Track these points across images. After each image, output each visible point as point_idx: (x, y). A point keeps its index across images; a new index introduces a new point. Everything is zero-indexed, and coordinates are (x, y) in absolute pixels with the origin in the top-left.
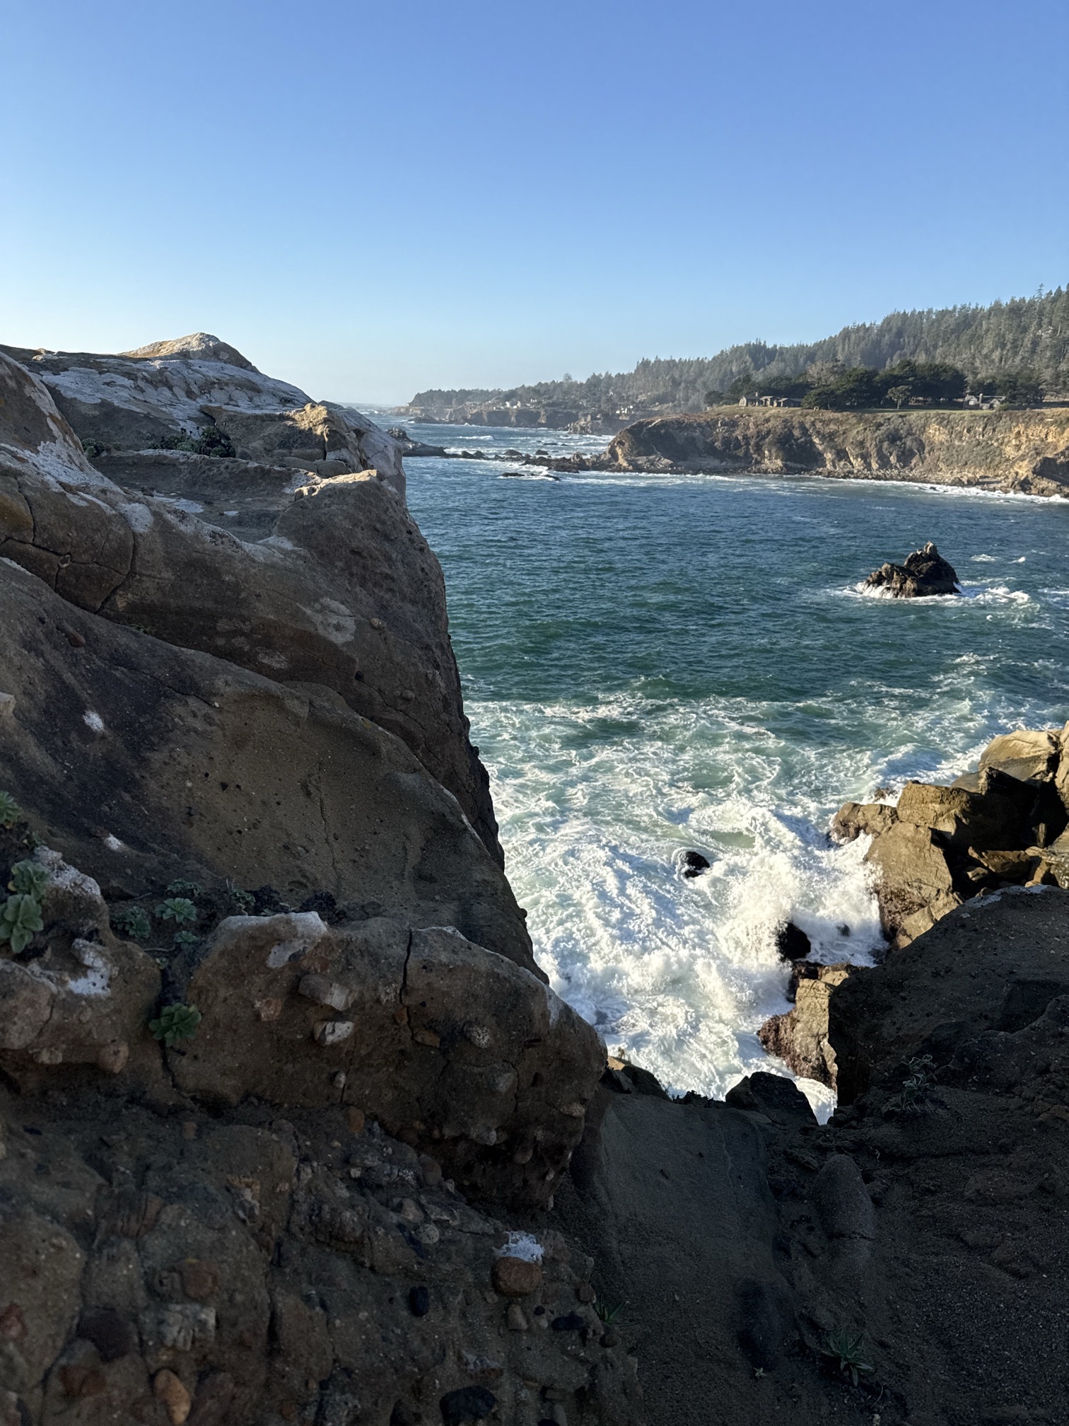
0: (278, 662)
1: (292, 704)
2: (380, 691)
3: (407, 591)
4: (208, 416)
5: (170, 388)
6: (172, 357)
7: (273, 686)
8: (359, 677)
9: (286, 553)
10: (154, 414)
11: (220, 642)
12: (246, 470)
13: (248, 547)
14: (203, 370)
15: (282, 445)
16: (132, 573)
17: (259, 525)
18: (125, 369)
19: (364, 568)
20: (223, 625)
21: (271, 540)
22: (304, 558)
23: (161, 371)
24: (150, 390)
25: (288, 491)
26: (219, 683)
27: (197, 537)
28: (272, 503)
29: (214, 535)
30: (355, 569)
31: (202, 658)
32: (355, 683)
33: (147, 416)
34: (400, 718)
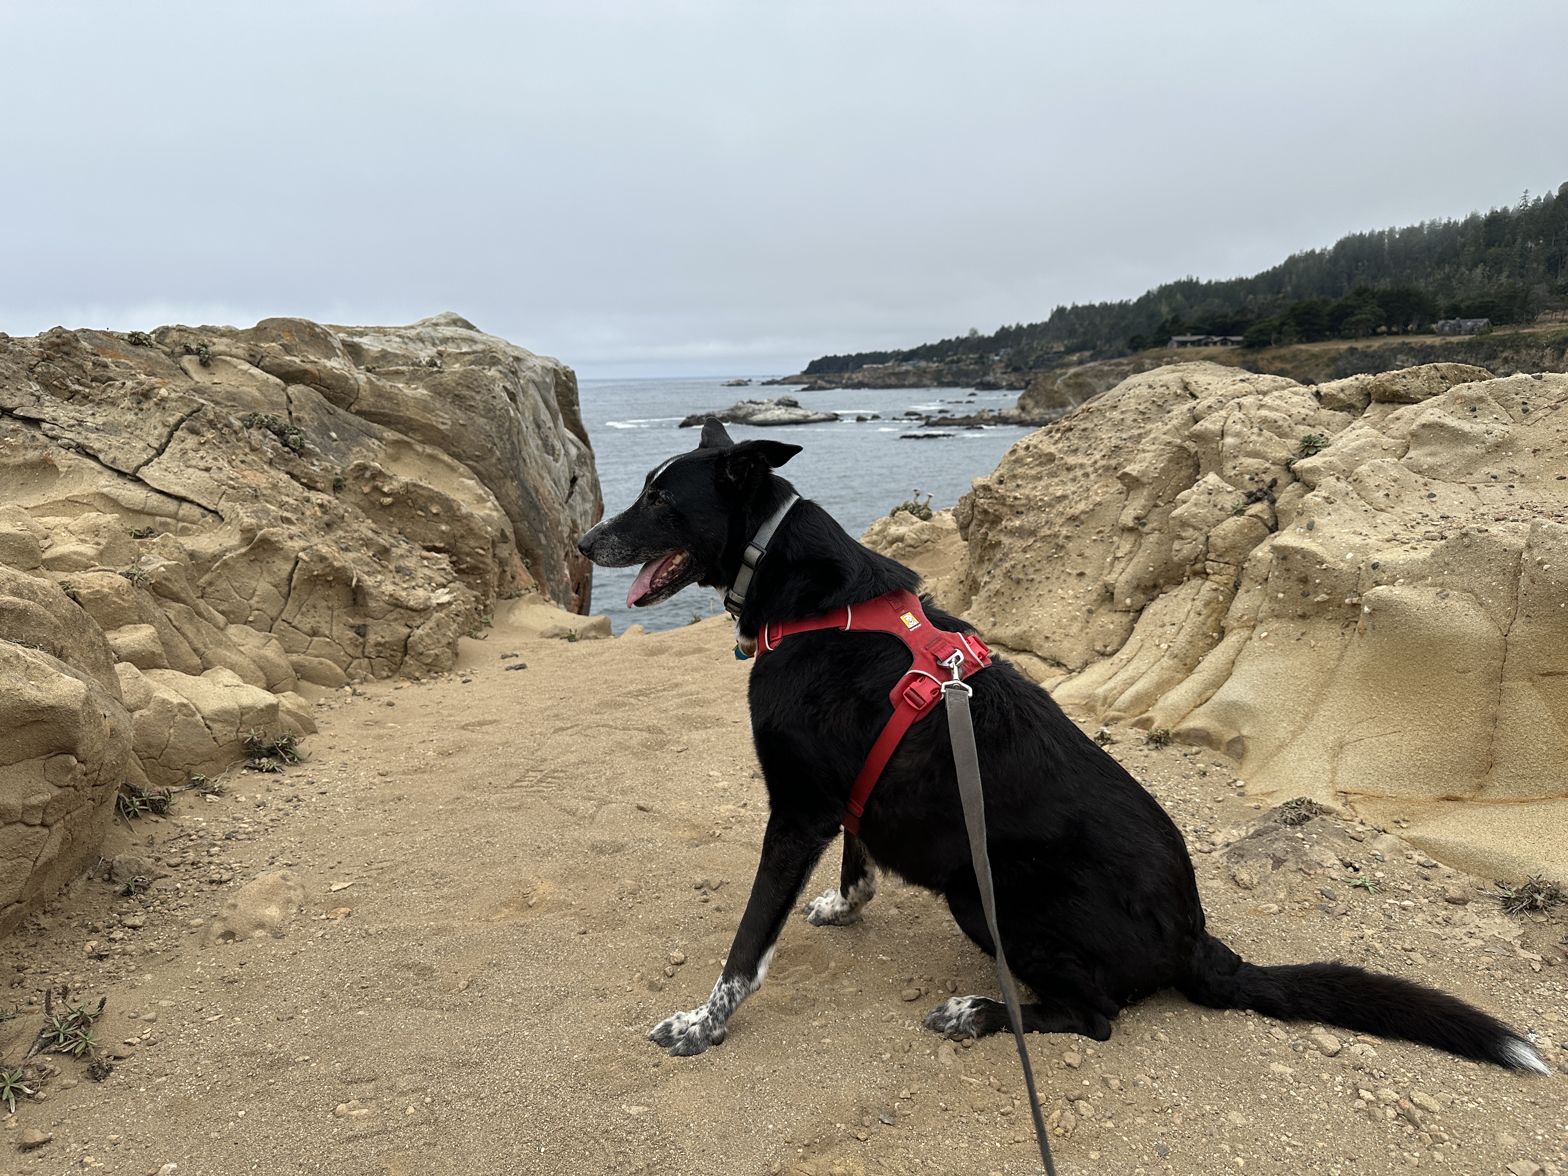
0: (418, 436)
4: (440, 354)
5: (423, 343)
6: (428, 326)
9: (424, 395)
10: (409, 354)
11: (389, 424)
13: (406, 391)
16: (357, 398)
19: (462, 402)
20: (393, 420)
21: (419, 390)
23: (419, 334)
26: (385, 435)
27: (384, 386)
30: (457, 403)
31: (380, 427)
32: (452, 447)
33: (404, 355)
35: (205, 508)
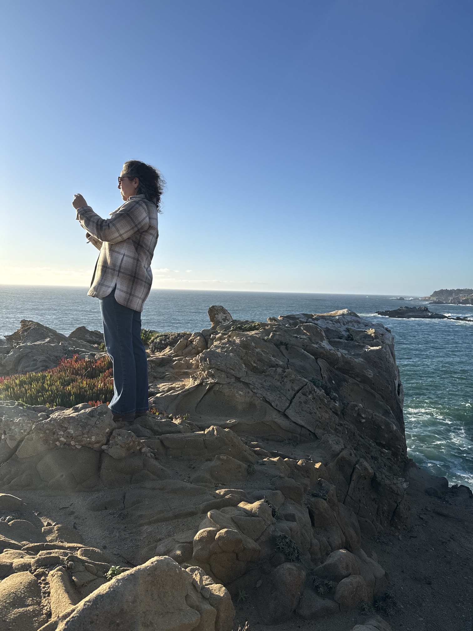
0: (359, 379)
1: (361, 386)
2: (377, 387)
3: (384, 370)
4: (348, 330)
5: (340, 323)
6: (340, 315)
7: (358, 383)
8: (373, 384)
9: (362, 361)
10: (337, 330)
11: (350, 375)
12: (356, 345)
13: (355, 360)
14: (347, 318)
15: (364, 338)
16: (338, 363)
17: (357, 356)
18: (331, 319)
19: (376, 365)
20: (350, 372)
21: (359, 359)
22: (365, 362)
23: (338, 319)
24: (336, 324)
25: (364, 349)
26: (350, 380)
27: (348, 358)
28: (361, 351)
29: (350, 358)
30: (374, 365)
31: (347, 376)
32: (373, 385)
33: (335, 331)
34: (381, 393)
35: (310, 431)
